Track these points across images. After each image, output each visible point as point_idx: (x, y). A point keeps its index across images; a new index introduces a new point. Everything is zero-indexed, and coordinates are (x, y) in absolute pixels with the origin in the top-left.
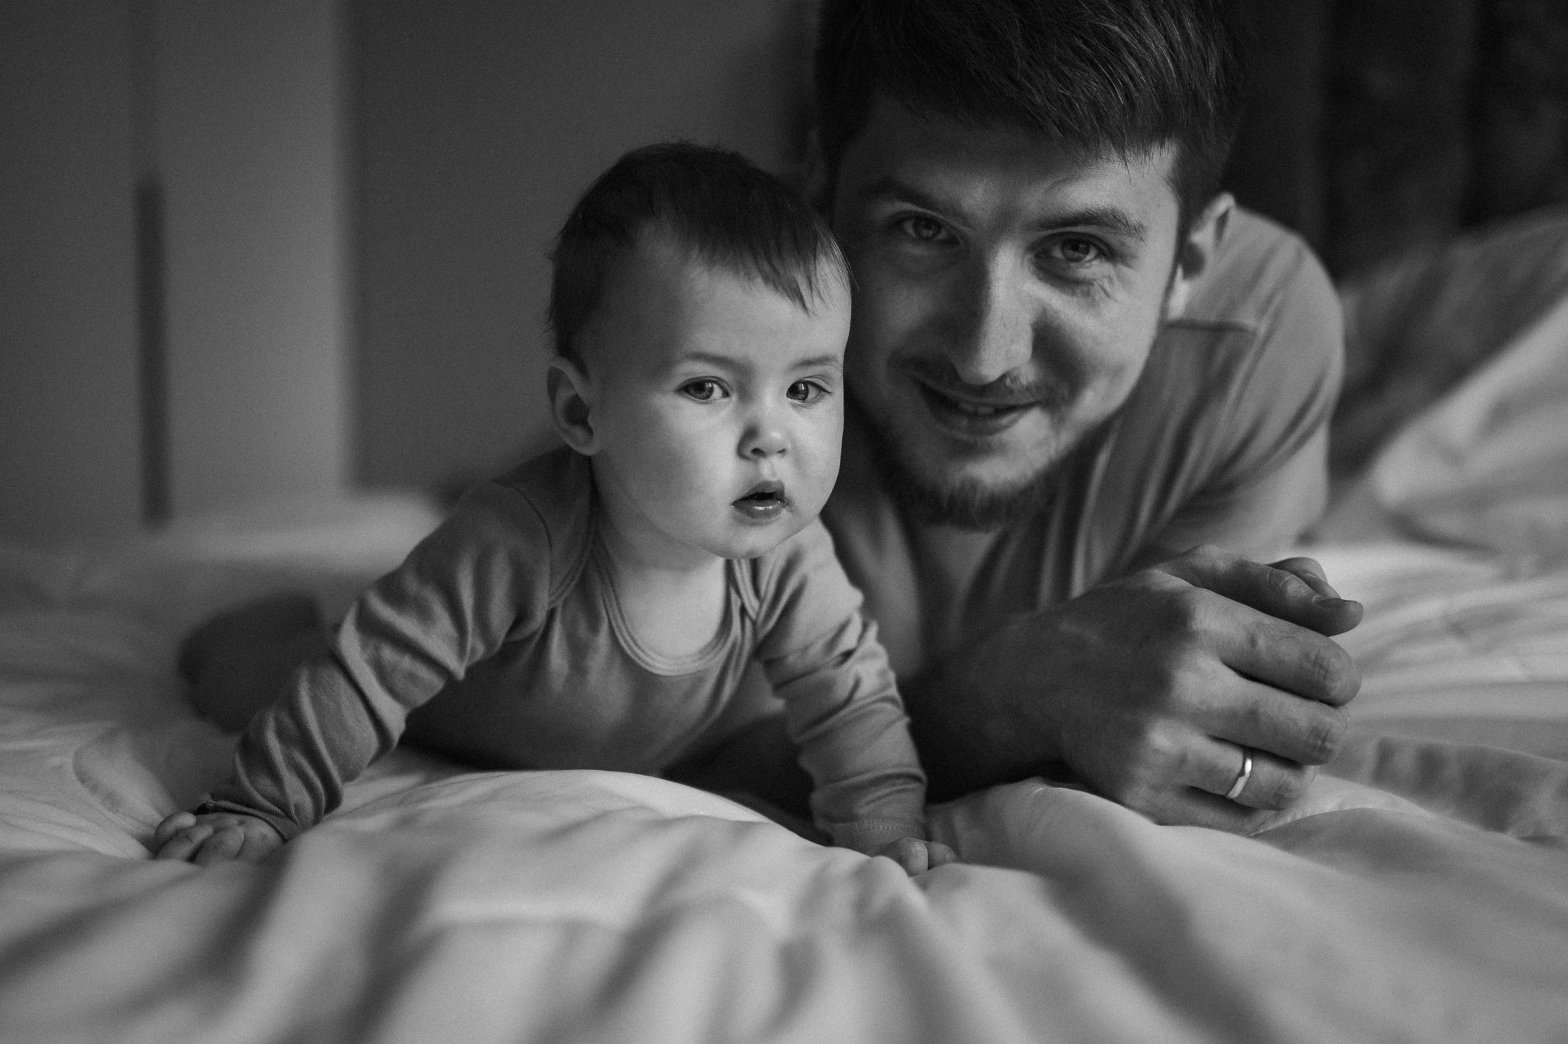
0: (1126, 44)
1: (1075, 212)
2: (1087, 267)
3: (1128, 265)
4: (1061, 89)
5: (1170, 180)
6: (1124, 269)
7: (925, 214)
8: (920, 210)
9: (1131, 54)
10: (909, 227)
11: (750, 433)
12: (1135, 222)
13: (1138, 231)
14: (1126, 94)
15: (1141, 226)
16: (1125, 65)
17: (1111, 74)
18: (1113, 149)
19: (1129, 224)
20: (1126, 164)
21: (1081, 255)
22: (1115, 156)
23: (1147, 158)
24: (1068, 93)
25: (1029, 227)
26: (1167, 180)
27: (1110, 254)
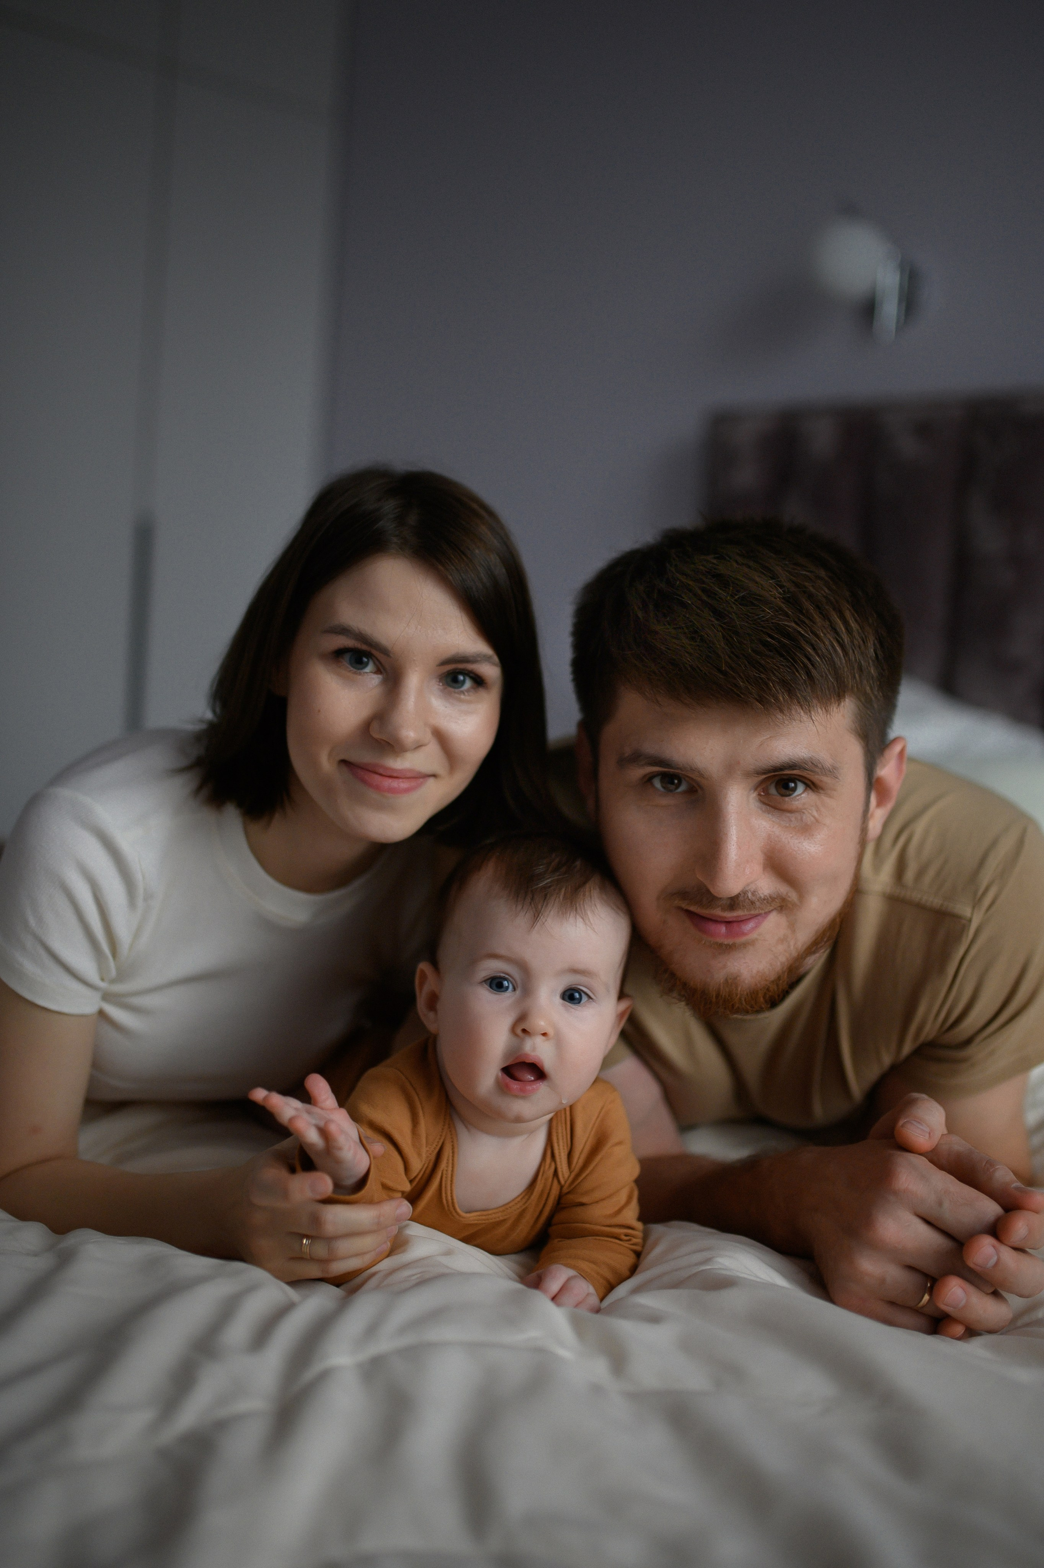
0: (802, 635)
1: (781, 761)
2: (798, 800)
3: (830, 797)
4: (756, 673)
5: (851, 729)
6: (827, 800)
7: (669, 772)
8: (666, 770)
9: (807, 642)
10: (657, 783)
11: (522, 1018)
12: (829, 766)
13: (832, 772)
14: (806, 672)
15: (835, 768)
16: (801, 649)
17: (793, 659)
18: (802, 713)
19: (825, 767)
20: (814, 723)
21: (791, 792)
22: (805, 717)
23: (828, 716)
24: (763, 676)
25: (747, 775)
26: (850, 730)
27: (812, 786)
